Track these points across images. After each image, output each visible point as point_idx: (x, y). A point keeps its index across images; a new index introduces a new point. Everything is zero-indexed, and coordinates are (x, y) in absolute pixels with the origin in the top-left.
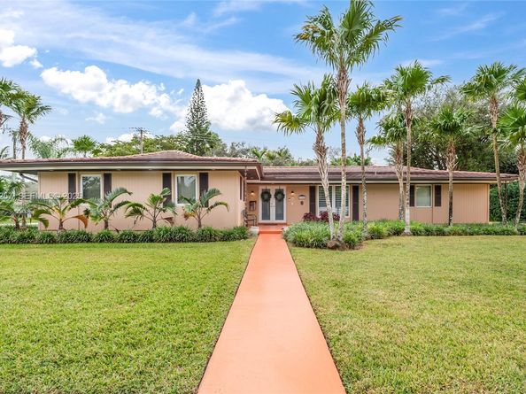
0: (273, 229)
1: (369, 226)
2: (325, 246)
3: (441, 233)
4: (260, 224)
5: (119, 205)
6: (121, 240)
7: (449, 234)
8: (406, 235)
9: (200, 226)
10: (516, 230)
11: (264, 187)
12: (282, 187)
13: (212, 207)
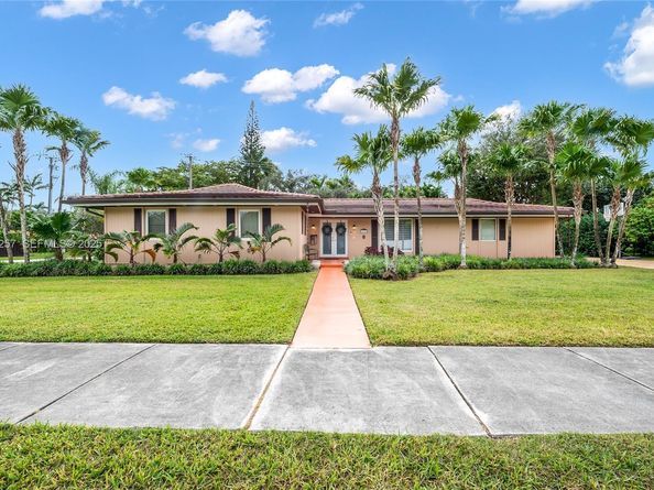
0: (335, 263)
1: (425, 260)
2: (380, 277)
3: (497, 266)
4: (321, 259)
5: (187, 240)
6: (192, 272)
7: (506, 267)
8: (462, 268)
9: (264, 260)
10: (572, 264)
11: (325, 221)
12: (343, 221)
13: (276, 242)
